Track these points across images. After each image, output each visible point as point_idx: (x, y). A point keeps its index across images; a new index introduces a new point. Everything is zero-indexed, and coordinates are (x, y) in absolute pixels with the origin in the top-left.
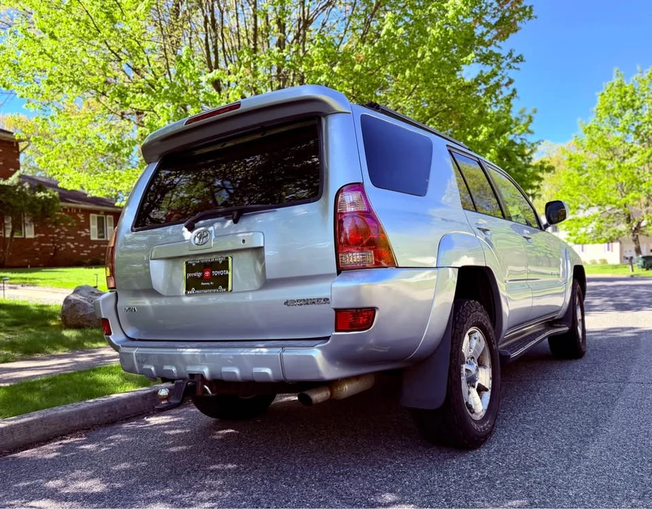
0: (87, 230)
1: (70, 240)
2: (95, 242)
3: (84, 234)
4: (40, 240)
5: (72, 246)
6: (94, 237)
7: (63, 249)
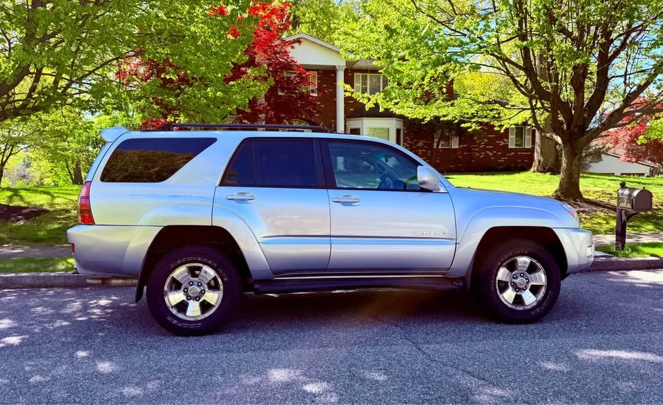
0: (506, 140)
1: (489, 149)
2: (512, 150)
3: (502, 143)
4: (463, 150)
5: (491, 154)
6: (512, 146)
7: (482, 157)
